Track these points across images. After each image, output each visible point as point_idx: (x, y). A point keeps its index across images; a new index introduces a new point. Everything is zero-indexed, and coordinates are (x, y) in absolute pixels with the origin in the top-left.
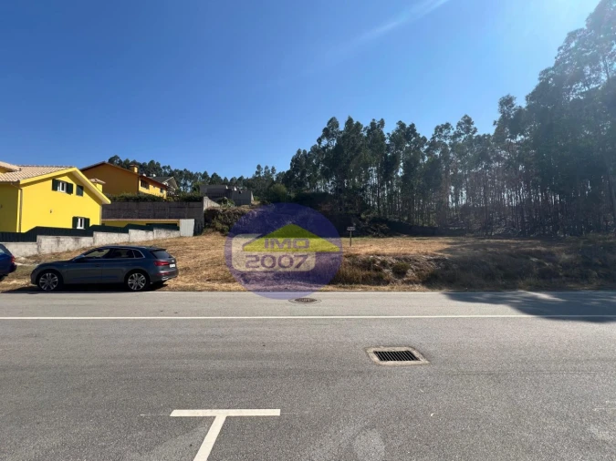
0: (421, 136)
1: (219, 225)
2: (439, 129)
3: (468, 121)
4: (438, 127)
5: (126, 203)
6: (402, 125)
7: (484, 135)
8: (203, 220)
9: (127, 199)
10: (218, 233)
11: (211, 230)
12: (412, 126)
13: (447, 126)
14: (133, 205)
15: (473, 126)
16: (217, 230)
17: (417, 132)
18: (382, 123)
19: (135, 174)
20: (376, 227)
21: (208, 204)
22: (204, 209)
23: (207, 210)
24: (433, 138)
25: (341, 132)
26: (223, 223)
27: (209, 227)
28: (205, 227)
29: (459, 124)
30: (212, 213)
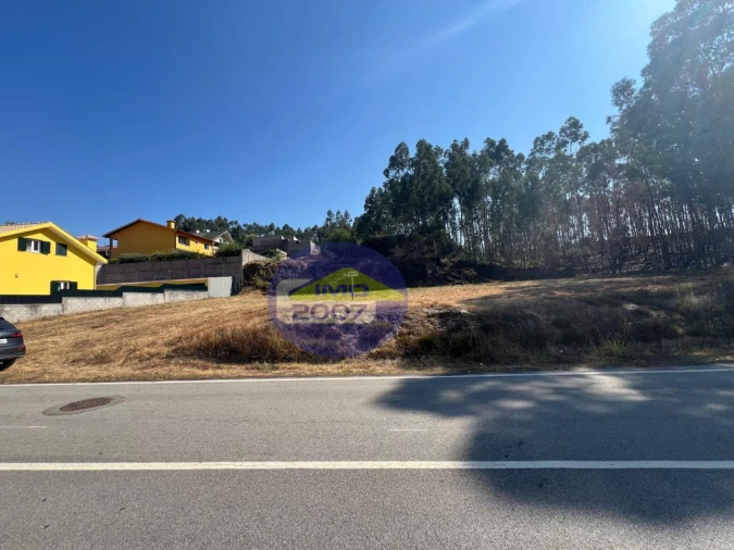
0: (516, 154)
1: (260, 282)
2: (539, 142)
3: (575, 124)
4: (537, 139)
5: (158, 263)
6: (490, 143)
7: (602, 142)
8: (242, 277)
9: (160, 259)
10: (259, 291)
11: (251, 288)
12: (503, 142)
13: (549, 136)
14: (165, 264)
15: (582, 131)
16: (257, 288)
17: (510, 148)
18: (466, 144)
19: (172, 230)
20: (460, 273)
21: (248, 257)
22: (244, 264)
23: (247, 265)
24: (532, 154)
25: (412, 159)
26: (265, 279)
27: (249, 285)
28: (245, 285)
29: (563, 130)
30: (253, 268)
